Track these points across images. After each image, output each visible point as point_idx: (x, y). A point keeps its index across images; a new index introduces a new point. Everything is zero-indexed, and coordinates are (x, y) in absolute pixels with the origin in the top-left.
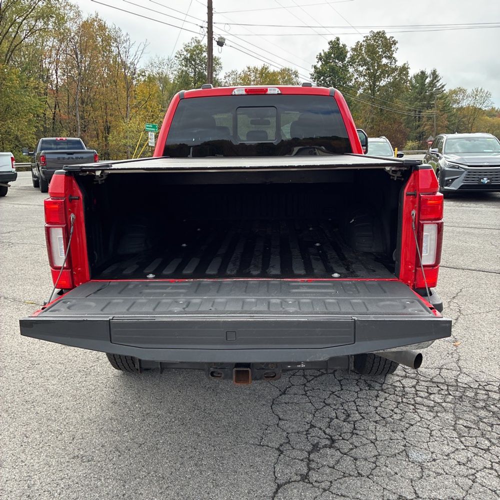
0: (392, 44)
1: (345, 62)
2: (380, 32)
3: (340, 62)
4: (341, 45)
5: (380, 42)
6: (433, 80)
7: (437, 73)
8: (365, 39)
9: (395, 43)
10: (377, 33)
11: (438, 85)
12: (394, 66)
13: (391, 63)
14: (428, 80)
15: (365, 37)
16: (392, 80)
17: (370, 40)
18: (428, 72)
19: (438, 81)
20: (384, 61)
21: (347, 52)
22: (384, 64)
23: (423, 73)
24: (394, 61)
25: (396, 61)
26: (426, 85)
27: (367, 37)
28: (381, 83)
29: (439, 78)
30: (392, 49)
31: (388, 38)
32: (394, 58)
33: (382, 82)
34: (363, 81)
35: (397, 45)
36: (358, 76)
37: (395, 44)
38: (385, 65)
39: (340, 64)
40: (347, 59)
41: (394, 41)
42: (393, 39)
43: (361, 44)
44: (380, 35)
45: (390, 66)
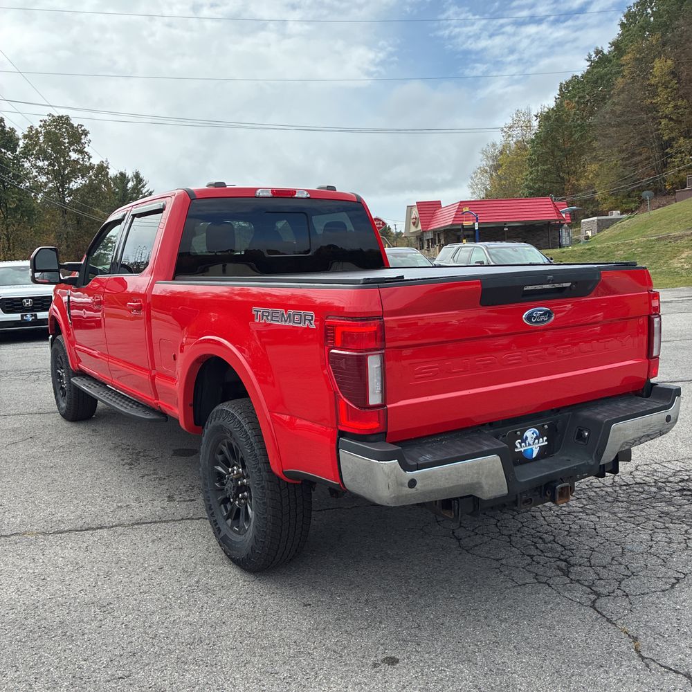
0: (82, 134)
1: (17, 153)
2: (63, 117)
3: (9, 153)
4: (7, 129)
5: (64, 130)
6: (137, 185)
7: (141, 176)
8: (42, 124)
9: (86, 133)
10: (59, 117)
11: (144, 192)
12: (88, 164)
13: (83, 159)
14: (130, 185)
15: (41, 121)
16: (88, 182)
17: (49, 125)
18: (130, 174)
19: (143, 186)
20: (74, 156)
21: (18, 139)
22: (74, 160)
23: (123, 175)
24: (87, 156)
25: (90, 157)
26: (128, 190)
27: (45, 122)
28: (71, 185)
29: (144, 183)
30: (83, 141)
31: (76, 125)
32: (86, 153)
33: (73, 183)
34: (45, 181)
35: (89, 137)
36: (37, 174)
37: (86, 135)
38: (76, 161)
39: (9, 155)
40: (18, 150)
41: (84, 131)
42: (83, 128)
43: (37, 129)
44: (63, 121)
45: (81, 162)
